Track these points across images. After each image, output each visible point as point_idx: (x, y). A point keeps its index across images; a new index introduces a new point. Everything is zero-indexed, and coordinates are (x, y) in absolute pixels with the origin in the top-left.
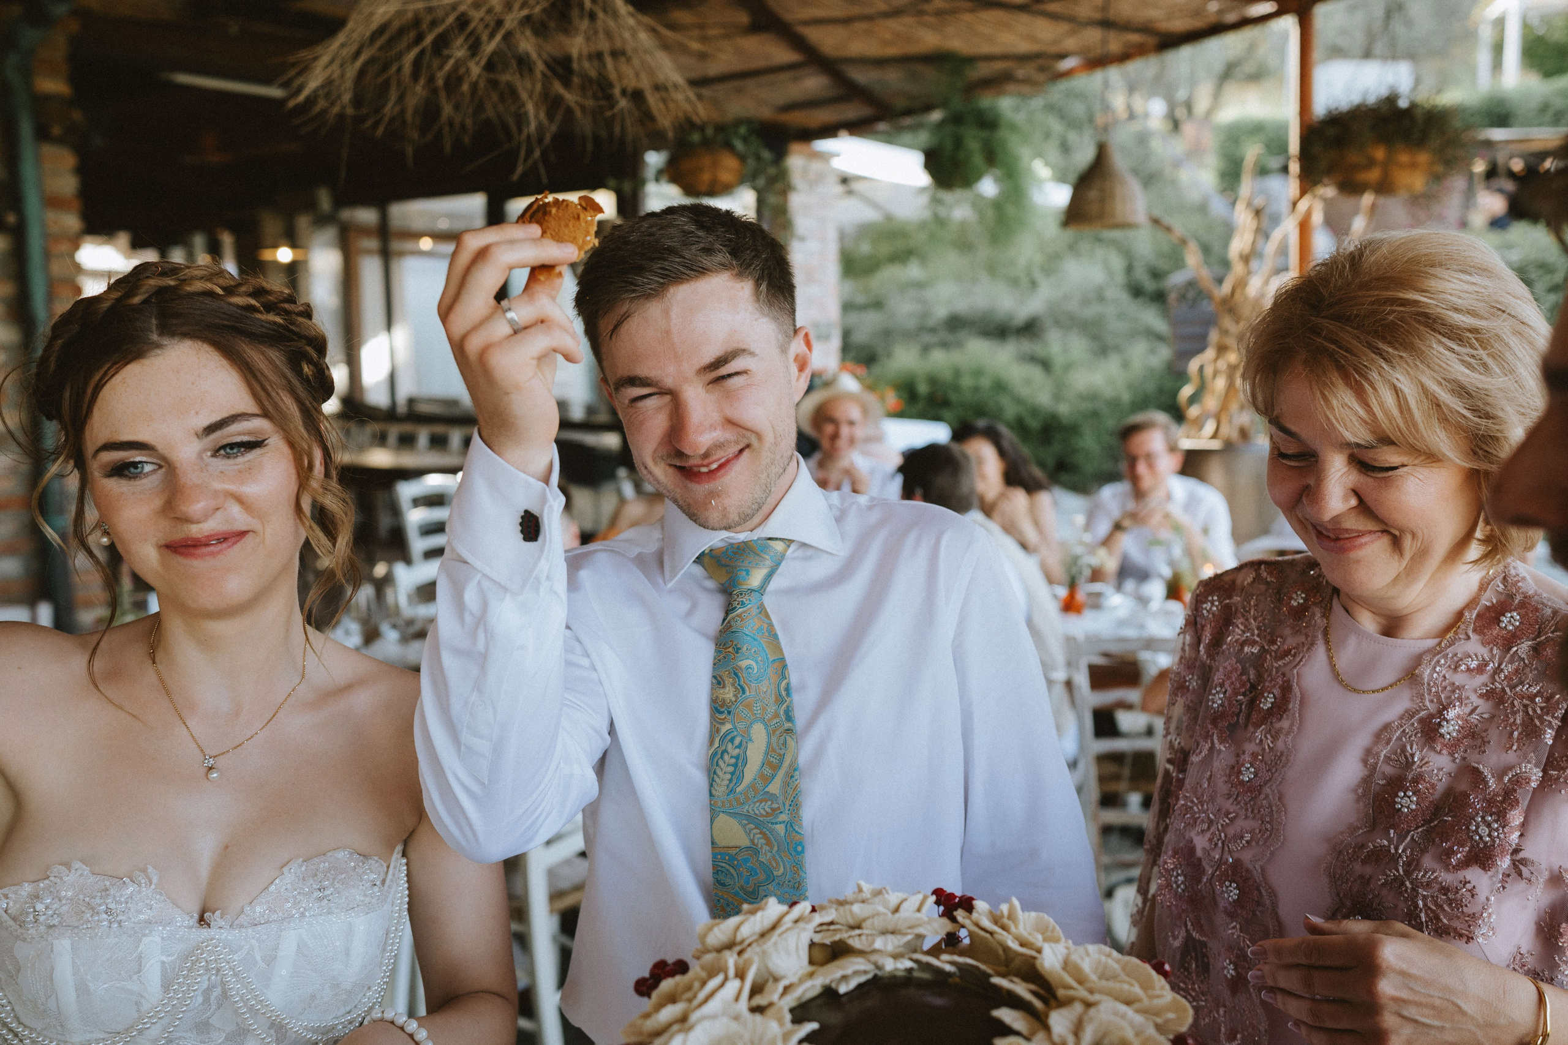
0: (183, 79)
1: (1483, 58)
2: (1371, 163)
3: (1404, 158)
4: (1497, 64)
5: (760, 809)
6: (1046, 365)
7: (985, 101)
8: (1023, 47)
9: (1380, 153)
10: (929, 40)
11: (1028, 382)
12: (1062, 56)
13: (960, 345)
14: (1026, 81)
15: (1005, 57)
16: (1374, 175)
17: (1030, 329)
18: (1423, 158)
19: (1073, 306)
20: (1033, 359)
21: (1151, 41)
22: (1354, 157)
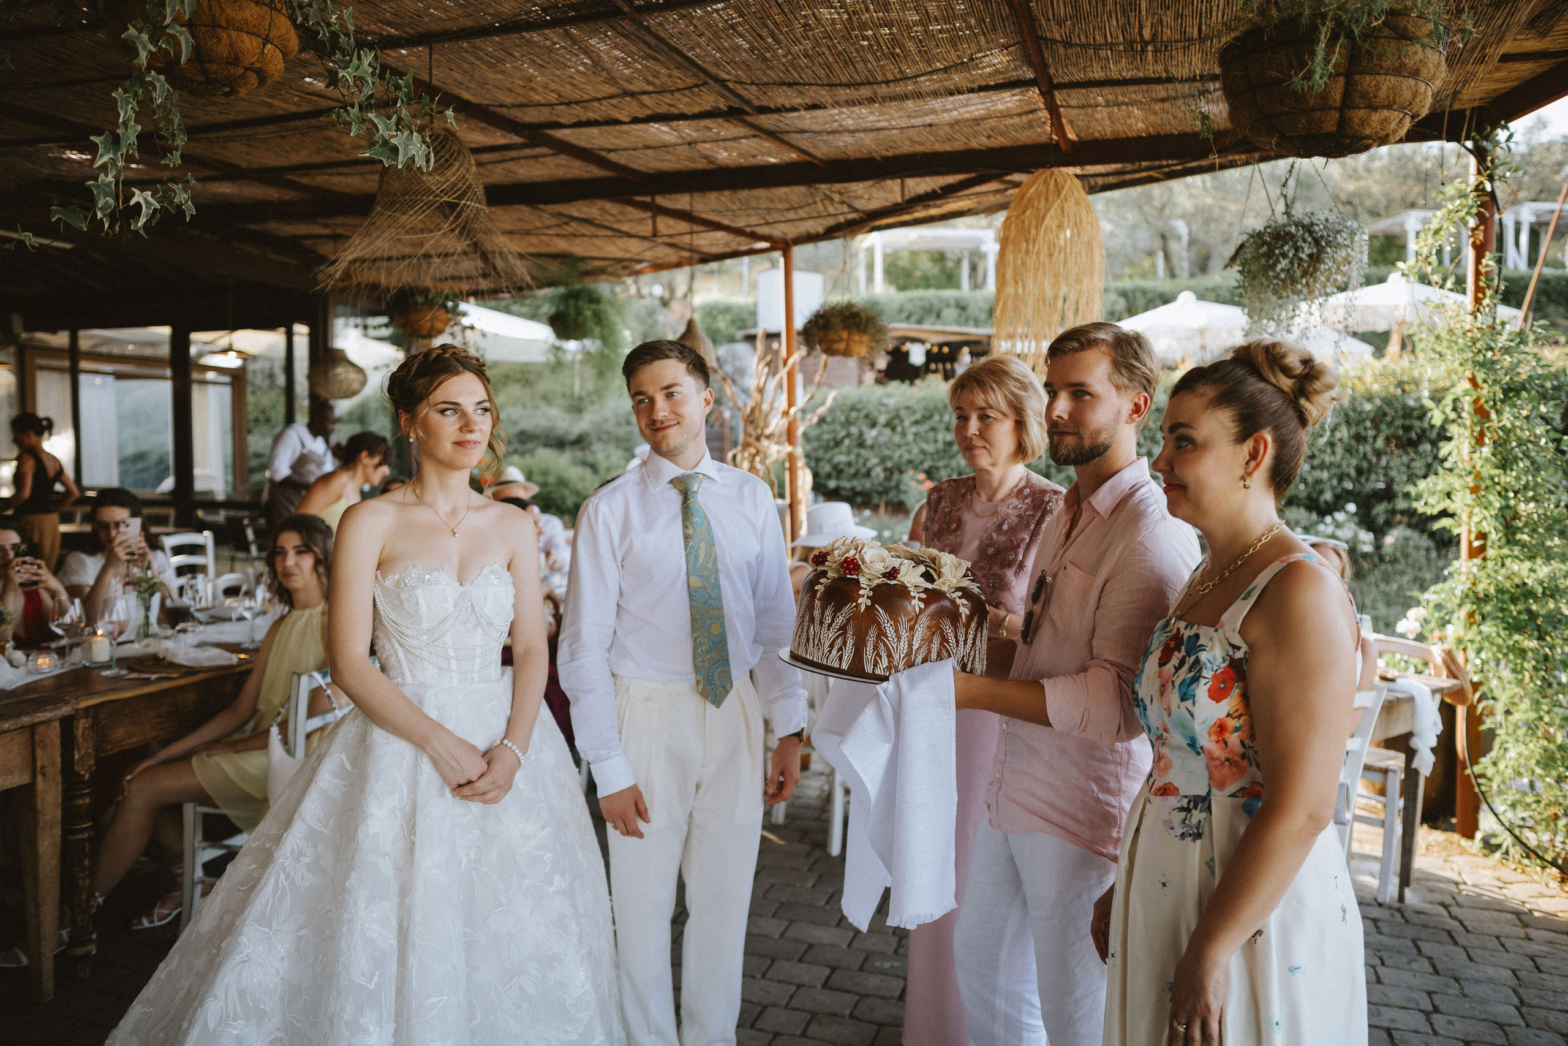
0: (68, 246)
1: (861, 273)
2: (841, 340)
3: (857, 338)
4: (870, 279)
5: (706, 573)
6: (594, 468)
7: (590, 284)
8: (619, 254)
9: (845, 335)
10: (561, 245)
11: (582, 479)
12: (639, 261)
13: (531, 452)
14: (612, 274)
15: (604, 259)
16: (842, 346)
17: (580, 442)
18: (866, 338)
19: (610, 426)
20: (584, 464)
21: (696, 256)
22: (832, 336)
